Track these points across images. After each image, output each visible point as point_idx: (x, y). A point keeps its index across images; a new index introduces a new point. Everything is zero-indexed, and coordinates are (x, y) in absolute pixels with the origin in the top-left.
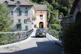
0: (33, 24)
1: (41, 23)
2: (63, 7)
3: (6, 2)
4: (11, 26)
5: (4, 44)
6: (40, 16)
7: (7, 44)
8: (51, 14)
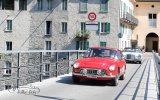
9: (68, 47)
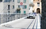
6: (38, 3)
9: (15, 13)
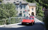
0: (28, 13)
1: (33, 13)
2: (45, 4)
3: (14, 2)
4: (16, 15)
5: (13, 23)
6: (32, 9)
7: (14, 23)
8: (38, 8)
